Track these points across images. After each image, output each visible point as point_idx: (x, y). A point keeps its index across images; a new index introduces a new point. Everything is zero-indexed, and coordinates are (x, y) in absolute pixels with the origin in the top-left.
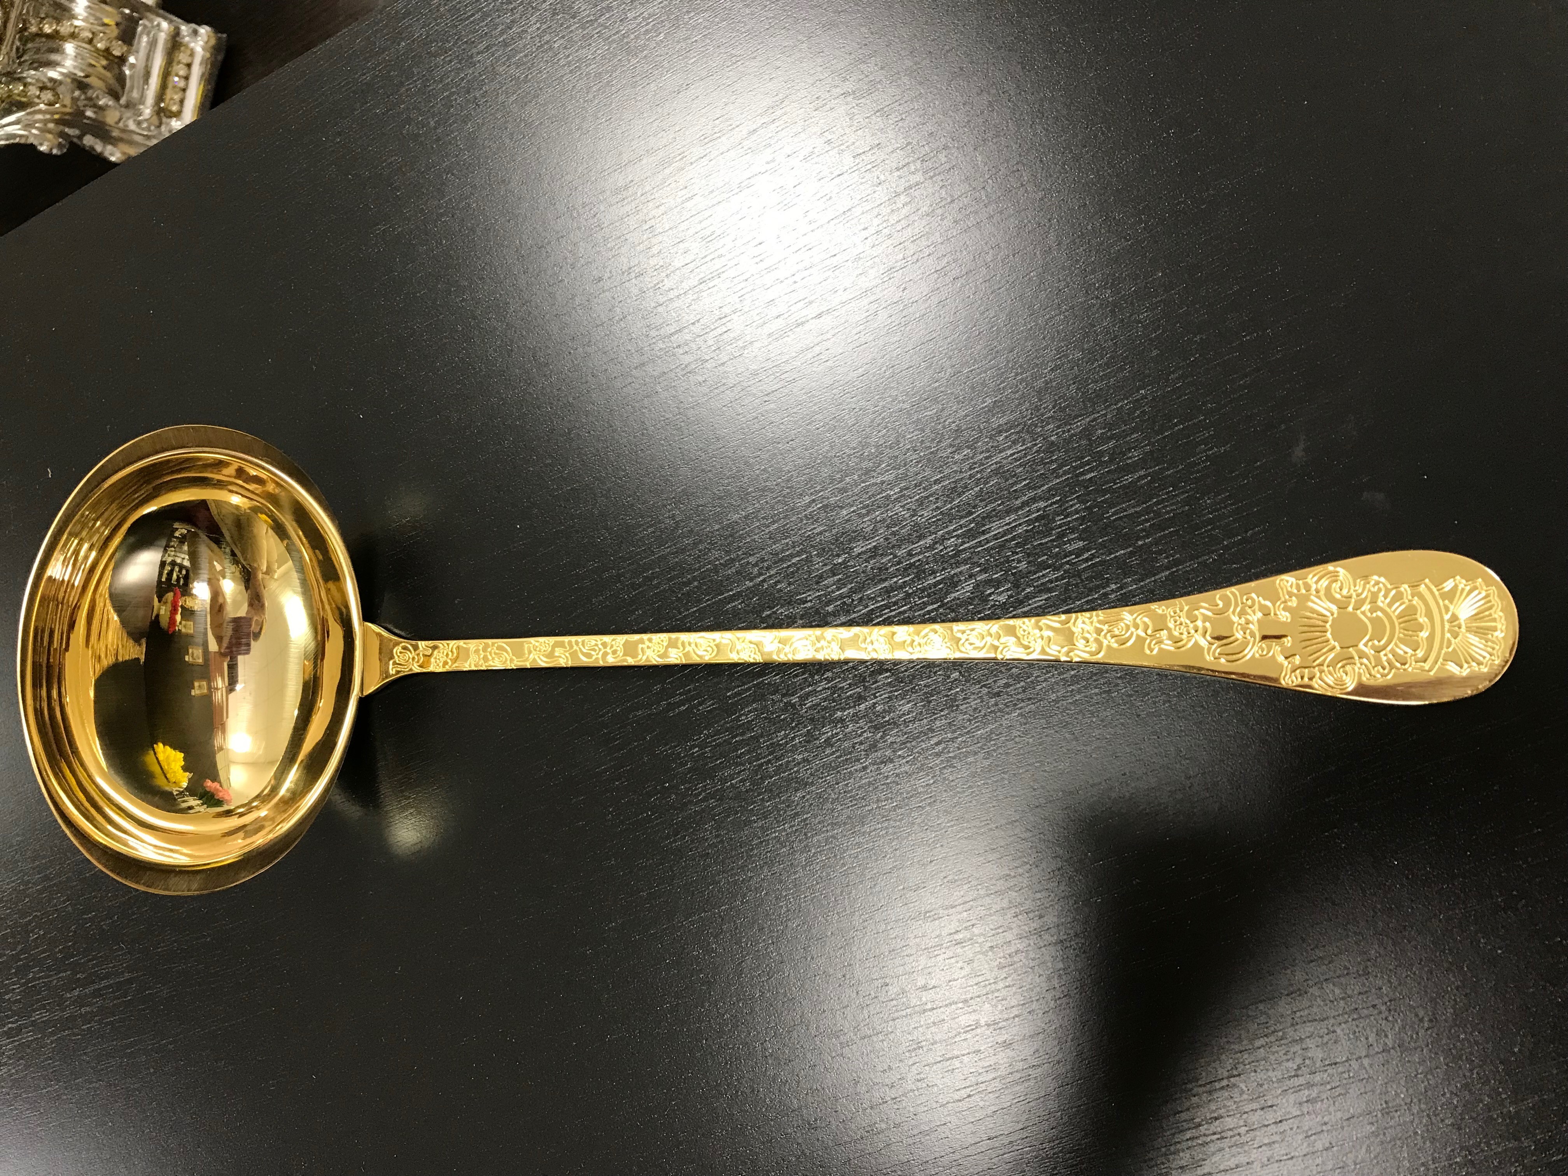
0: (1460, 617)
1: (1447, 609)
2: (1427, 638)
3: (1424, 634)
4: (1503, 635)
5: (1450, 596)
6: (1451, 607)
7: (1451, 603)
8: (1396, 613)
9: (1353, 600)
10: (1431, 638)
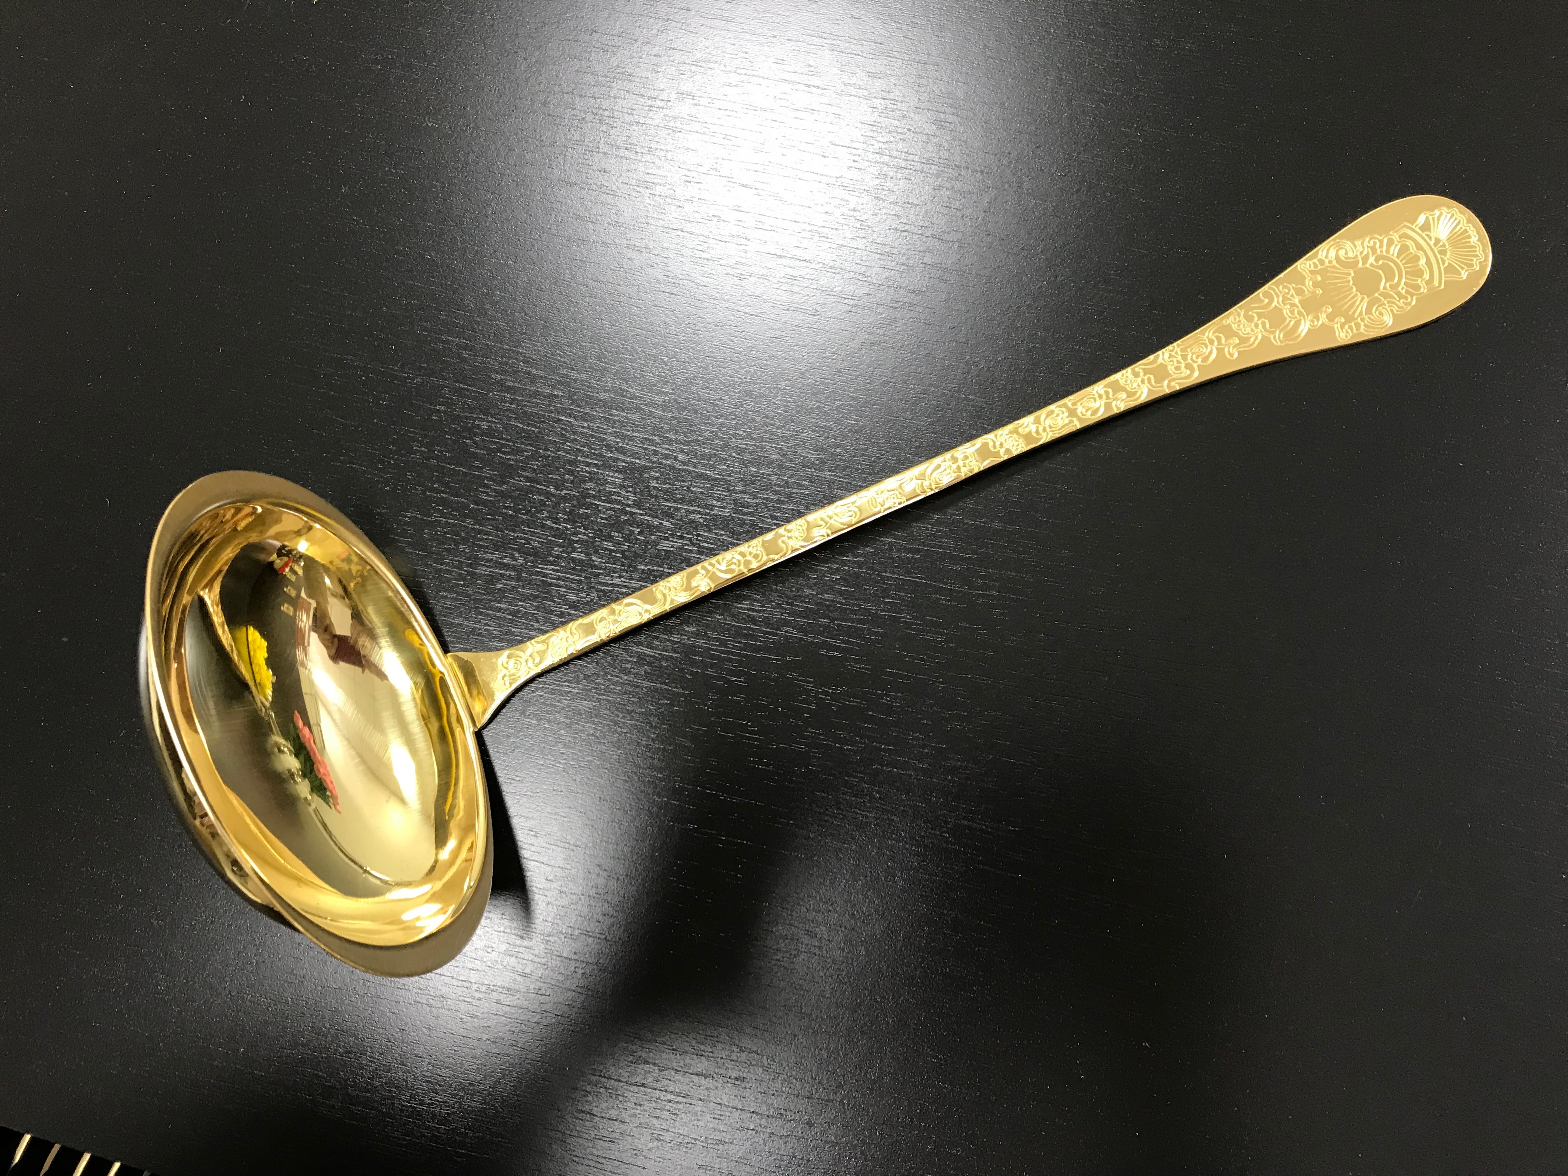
0: (1441, 238)
1: (1430, 238)
2: (1426, 264)
3: (1423, 261)
4: (1477, 238)
5: (1426, 227)
6: (1432, 234)
7: (1430, 231)
8: (1396, 254)
9: (1360, 259)
10: (1428, 263)
